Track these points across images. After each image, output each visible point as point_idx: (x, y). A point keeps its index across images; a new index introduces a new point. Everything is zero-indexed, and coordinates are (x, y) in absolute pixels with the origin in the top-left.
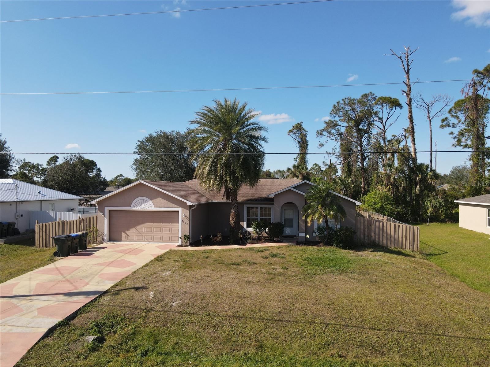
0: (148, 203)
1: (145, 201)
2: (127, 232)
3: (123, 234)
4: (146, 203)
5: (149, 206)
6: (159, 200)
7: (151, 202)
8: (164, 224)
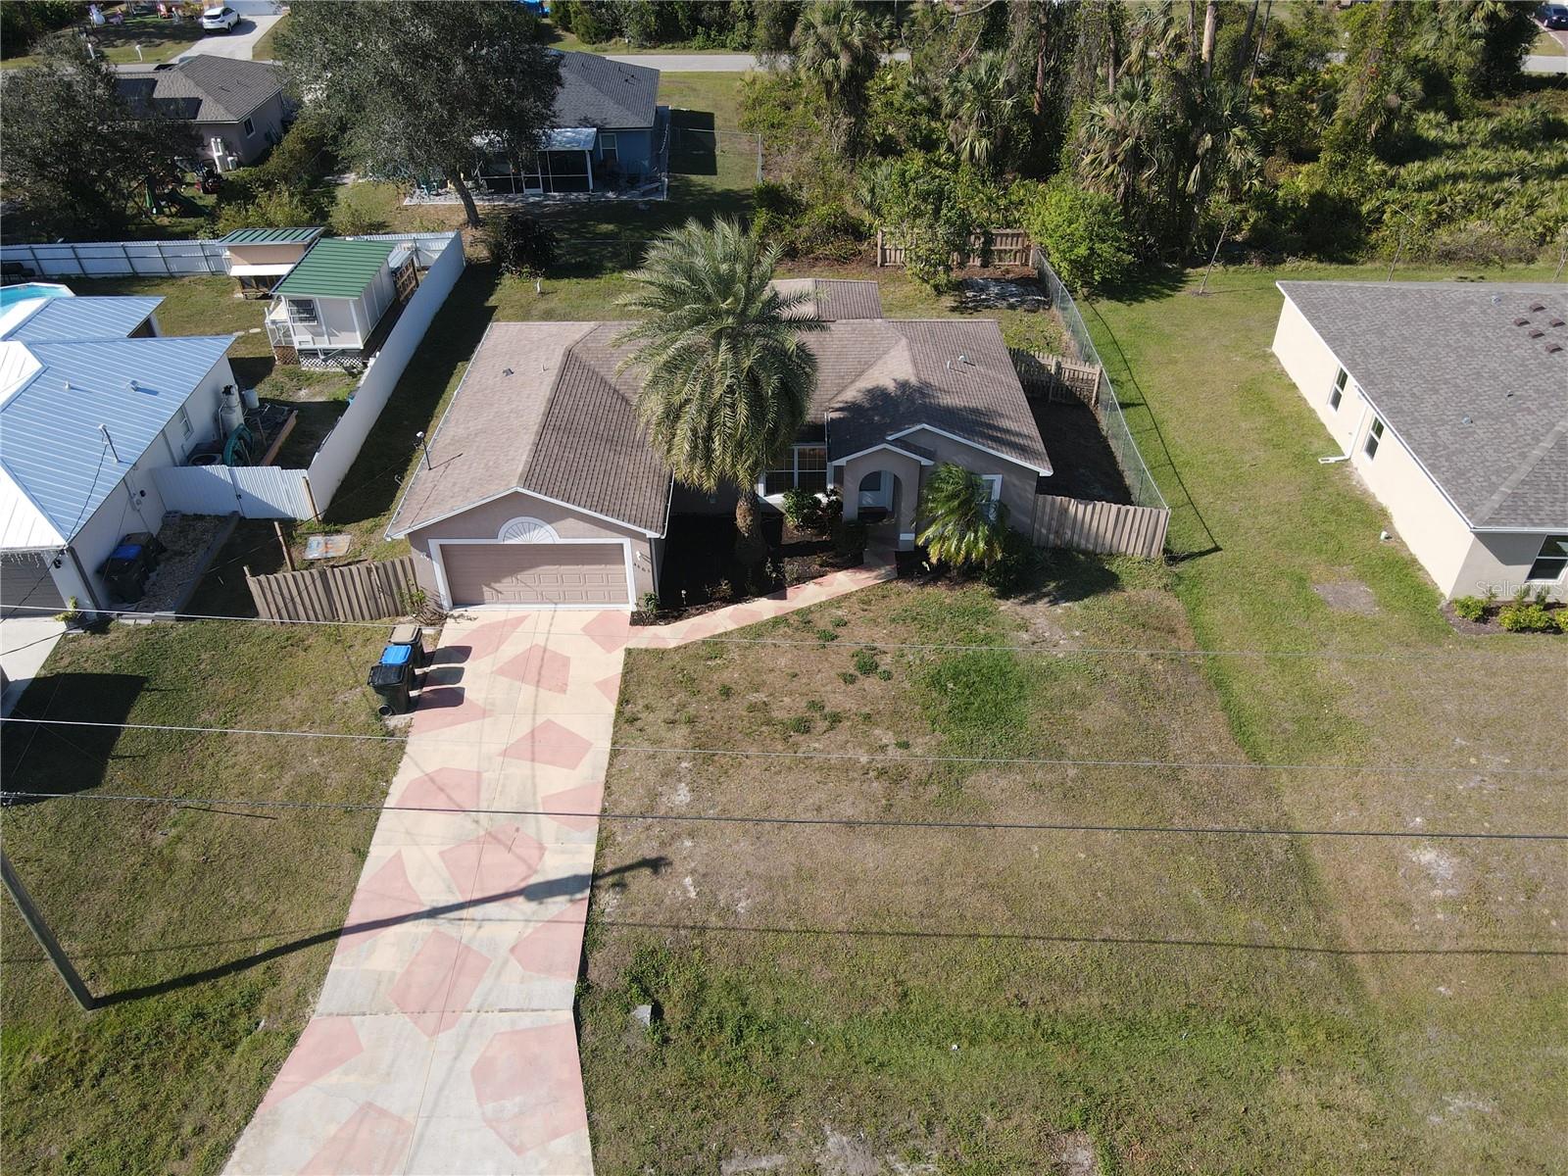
0: (543, 530)
1: (532, 526)
2: (497, 586)
3: (485, 589)
4: (536, 531)
5: (545, 535)
6: (570, 522)
7: (548, 527)
8: (586, 567)
